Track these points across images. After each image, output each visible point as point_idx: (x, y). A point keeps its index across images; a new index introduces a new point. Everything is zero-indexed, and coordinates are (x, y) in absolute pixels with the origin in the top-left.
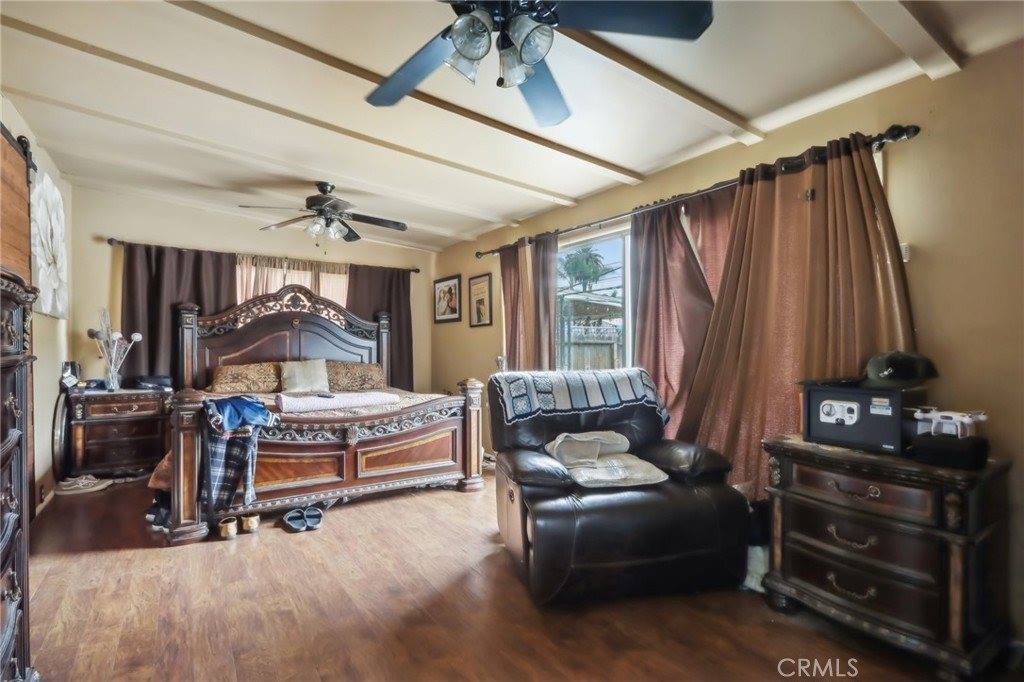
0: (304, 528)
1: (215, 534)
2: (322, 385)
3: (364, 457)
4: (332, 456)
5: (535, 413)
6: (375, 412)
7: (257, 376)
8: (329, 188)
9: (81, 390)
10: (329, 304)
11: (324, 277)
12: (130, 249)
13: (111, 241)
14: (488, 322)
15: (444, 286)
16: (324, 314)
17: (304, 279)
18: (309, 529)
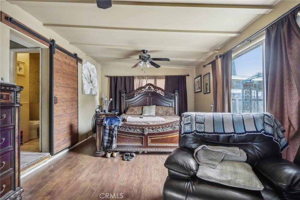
0: (126, 160)
1: (105, 156)
2: (153, 113)
3: (150, 139)
4: (140, 137)
5: (193, 132)
6: (155, 124)
7: (137, 110)
8: (146, 51)
9: (99, 112)
10: (159, 89)
11: (158, 80)
12: (111, 78)
13: (107, 76)
14: (209, 92)
15: (197, 80)
16: (158, 92)
17: (152, 81)
18: (128, 160)
